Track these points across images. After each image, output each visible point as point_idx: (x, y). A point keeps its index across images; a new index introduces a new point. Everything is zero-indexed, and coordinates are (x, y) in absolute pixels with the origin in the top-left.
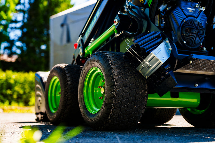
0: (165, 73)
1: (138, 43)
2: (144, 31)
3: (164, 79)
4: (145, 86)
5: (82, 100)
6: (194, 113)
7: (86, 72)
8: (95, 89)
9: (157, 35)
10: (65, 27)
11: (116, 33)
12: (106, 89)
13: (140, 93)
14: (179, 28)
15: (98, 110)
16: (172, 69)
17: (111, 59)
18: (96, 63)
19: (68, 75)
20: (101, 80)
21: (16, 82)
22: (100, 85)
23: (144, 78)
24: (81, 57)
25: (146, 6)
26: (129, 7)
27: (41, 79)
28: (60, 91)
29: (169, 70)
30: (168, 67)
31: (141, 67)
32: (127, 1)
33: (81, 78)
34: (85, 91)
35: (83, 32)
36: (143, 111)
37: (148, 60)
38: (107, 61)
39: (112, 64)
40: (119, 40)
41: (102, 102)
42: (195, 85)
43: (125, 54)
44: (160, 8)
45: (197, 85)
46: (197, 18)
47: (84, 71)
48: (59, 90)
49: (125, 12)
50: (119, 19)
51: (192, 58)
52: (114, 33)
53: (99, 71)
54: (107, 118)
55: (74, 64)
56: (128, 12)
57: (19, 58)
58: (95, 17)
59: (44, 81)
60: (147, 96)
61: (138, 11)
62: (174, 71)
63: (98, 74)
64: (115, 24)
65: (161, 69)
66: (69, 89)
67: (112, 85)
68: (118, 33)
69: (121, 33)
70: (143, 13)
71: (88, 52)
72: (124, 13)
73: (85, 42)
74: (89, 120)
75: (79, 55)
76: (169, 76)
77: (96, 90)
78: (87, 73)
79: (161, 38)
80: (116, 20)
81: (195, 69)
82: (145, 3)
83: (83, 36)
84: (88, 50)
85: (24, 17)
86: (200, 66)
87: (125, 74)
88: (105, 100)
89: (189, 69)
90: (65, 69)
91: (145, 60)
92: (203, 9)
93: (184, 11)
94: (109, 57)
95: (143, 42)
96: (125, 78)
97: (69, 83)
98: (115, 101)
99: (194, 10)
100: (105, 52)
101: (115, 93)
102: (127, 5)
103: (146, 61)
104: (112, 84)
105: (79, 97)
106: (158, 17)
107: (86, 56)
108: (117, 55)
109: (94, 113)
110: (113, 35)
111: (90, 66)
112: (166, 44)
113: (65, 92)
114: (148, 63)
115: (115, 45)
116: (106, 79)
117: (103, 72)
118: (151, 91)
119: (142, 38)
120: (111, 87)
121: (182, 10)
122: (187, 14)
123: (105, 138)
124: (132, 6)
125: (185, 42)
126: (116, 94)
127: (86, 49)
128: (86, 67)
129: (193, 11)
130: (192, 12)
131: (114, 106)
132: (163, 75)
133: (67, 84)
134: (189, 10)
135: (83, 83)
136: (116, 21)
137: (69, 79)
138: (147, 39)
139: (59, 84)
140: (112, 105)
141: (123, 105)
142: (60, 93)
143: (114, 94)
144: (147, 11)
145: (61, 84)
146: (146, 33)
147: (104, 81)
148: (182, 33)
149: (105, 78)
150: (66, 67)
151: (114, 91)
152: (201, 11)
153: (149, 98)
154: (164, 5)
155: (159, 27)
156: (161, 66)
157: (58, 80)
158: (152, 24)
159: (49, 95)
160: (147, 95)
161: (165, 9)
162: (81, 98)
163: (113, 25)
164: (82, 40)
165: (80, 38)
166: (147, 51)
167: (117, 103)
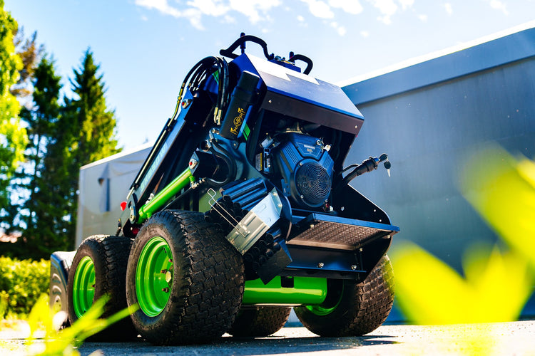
0: (273, 243)
1: (229, 195)
2: (238, 177)
3: (271, 255)
4: (241, 268)
5: (134, 296)
6: (316, 313)
7: (140, 246)
8: (155, 274)
9: (258, 183)
10: (105, 183)
11: (192, 182)
12: (174, 273)
13: (233, 279)
14: (292, 174)
15: (160, 310)
16: (283, 237)
17: (184, 222)
18: (159, 230)
19: (108, 253)
20: (167, 259)
21: (16, 277)
22: (164, 267)
23: (239, 253)
24: (132, 223)
25: (242, 139)
26: (214, 140)
27: (62, 263)
28: (94, 283)
29: (278, 240)
30: (276, 235)
31: (234, 235)
32: (210, 132)
33: (131, 256)
34: (138, 278)
35: (136, 182)
36: (236, 310)
37: (246, 222)
38: (177, 225)
39: (185, 231)
40: (197, 194)
41: (167, 297)
42: (318, 265)
43: (208, 213)
44: (263, 144)
45: (322, 265)
46: (318, 161)
47: (137, 245)
48: (91, 281)
49: (207, 149)
50: (198, 159)
51: (314, 220)
52: (190, 182)
53: (164, 243)
54: (177, 323)
55: (120, 235)
56: (212, 149)
57: (23, 235)
58: (158, 157)
59: (66, 267)
60: (243, 285)
61: (228, 147)
62: (286, 242)
63: (162, 249)
64: (191, 167)
65: (266, 238)
66: (110, 277)
67: (185, 266)
68: (196, 180)
69: (200, 181)
70: (237, 150)
71: (145, 214)
72: (205, 151)
73: (139, 198)
74: (144, 329)
75: (129, 220)
76: (278, 248)
77: (157, 278)
78: (142, 247)
79: (266, 189)
80: (193, 161)
81: (318, 240)
82: (239, 135)
83: (135, 189)
84: (144, 211)
85: (36, 169)
86: (326, 234)
87: (207, 247)
88: (174, 291)
89: (309, 238)
90: (104, 243)
91: (240, 224)
92: (328, 148)
93: (300, 149)
94: (182, 220)
95: (237, 193)
96: (208, 253)
97: (110, 266)
98: (191, 293)
99: (314, 148)
100: (175, 210)
101: (191, 278)
102: (211, 138)
103: (243, 225)
104: (186, 263)
105: (127, 290)
106: (259, 157)
107: (140, 220)
108: (194, 217)
109: (153, 316)
110: (187, 185)
111: (147, 235)
112: (274, 198)
113: (103, 282)
114: (245, 228)
115: (191, 203)
116: (176, 256)
117: (170, 244)
118: (250, 276)
119: (235, 188)
120: (184, 268)
121: (297, 148)
122: (304, 154)
123: (173, 352)
124: (218, 140)
125: (302, 197)
126: (192, 282)
127: (140, 210)
128: (141, 237)
129: (313, 150)
130: (311, 151)
131: (188, 302)
132: (269, 247)
133: (108, 268)
134: (306, 148)
135: (136, 264)
136: (193, 163)
137: (109, 260)
138: (244, 189)
139: (93, 270)
140: (185, 300)
141: (204, 299)
142: (94, 286)
143: (189, 280)
144: (243, 147)
145: (96, 269)
146: (242, 180)
147: (171, 260)
148: (297, 183)
149: (173, 255)
150: (106, 239)
151: (189, 275)
152: (325, 150)
153: (246, 289)
154: (269, 139)
155: (262, 172)
156: (265, 233)
157: (91, 262)
158: (251, 167)
159: (75, 289)
160: (244, 282)
161: (270, 146)
162: (131, 290)
163: (187, 170)
164: (134, 196)
165: (131, 192)
166: (243, 208)
167: (193, 295)
